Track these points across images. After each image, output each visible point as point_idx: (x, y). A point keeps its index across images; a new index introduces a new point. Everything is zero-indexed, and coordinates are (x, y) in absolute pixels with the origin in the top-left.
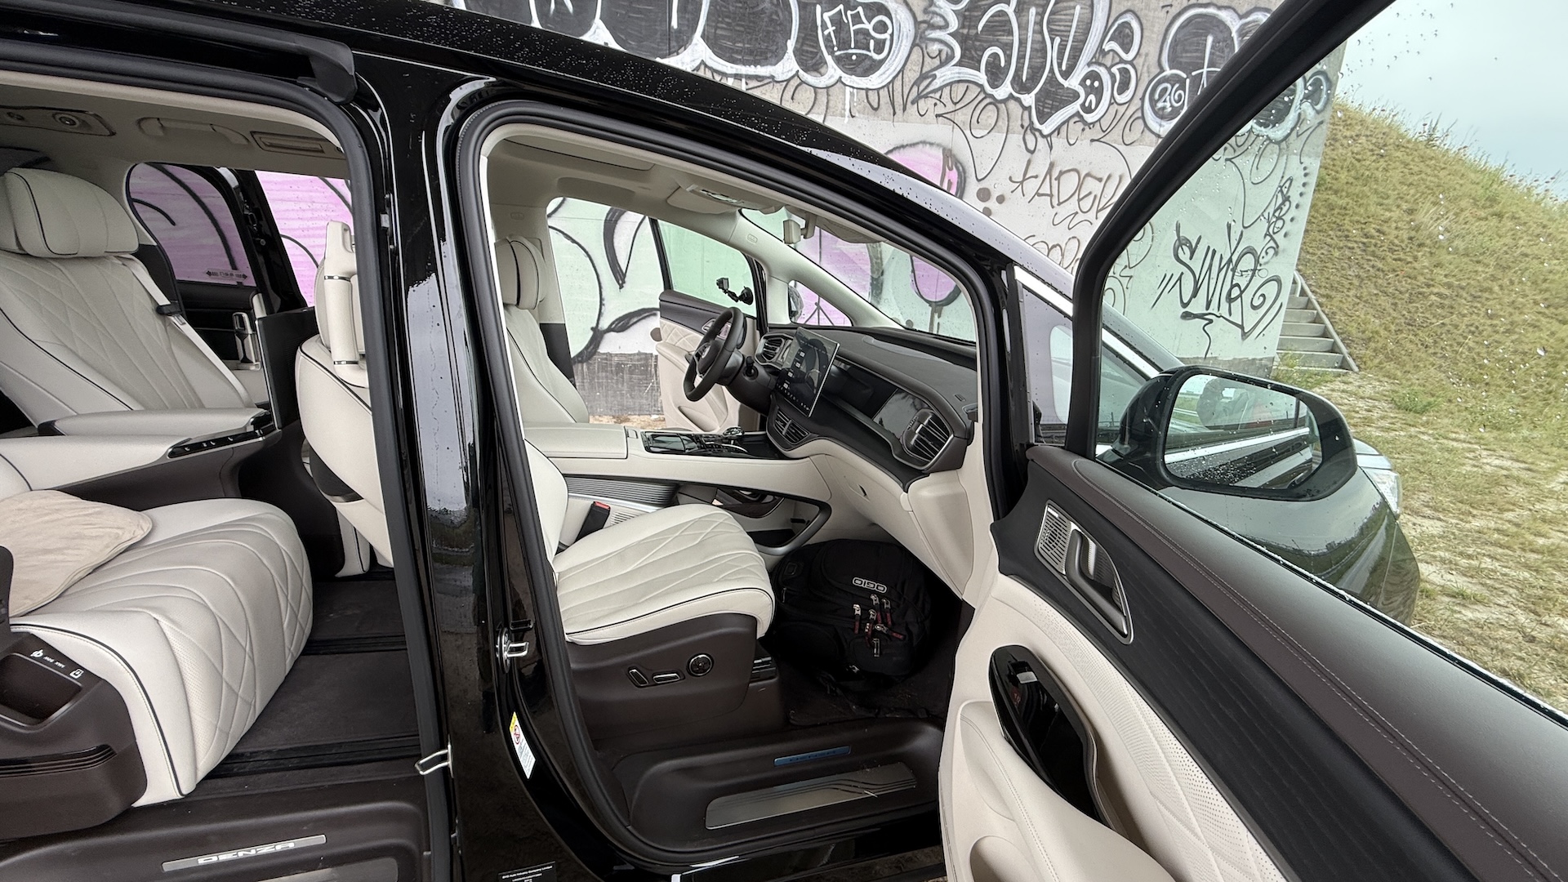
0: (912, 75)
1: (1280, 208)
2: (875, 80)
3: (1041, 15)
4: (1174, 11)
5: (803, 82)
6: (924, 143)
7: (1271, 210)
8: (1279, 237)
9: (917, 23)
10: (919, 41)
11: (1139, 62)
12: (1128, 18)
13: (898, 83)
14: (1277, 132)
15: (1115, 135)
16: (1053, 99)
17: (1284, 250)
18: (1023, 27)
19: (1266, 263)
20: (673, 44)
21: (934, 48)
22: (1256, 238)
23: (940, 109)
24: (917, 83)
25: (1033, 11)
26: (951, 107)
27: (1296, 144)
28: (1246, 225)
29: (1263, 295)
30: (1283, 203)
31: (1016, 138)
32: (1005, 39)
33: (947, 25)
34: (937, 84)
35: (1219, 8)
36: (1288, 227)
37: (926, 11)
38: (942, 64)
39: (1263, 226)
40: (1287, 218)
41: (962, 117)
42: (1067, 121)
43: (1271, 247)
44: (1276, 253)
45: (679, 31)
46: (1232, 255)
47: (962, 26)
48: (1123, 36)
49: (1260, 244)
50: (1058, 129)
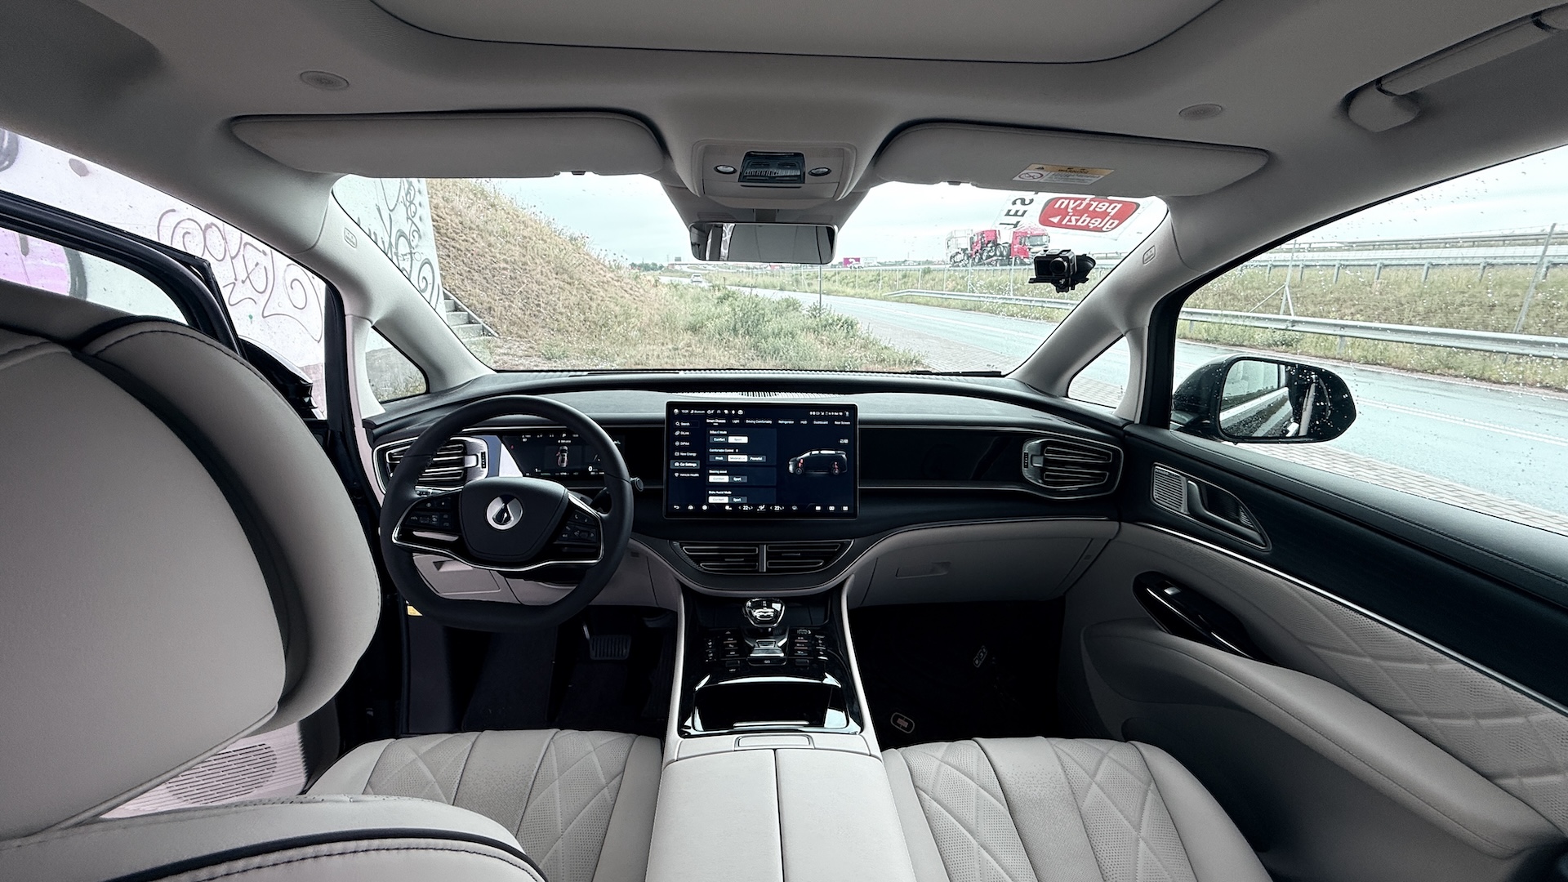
1: (408, 193)
7: (403, 193)
8: (416, 220)
17: (424, 235)
19: (417, 246)
22: (401, 222)
28: (391, 208)
29: (424, 278)
30: (409, 189)
36: (420, 211)
39: (401, 209)
40: (416, 202)
43: (414, 231)
44: (420, 237)
46: (390, 237)
49: (407, 228)
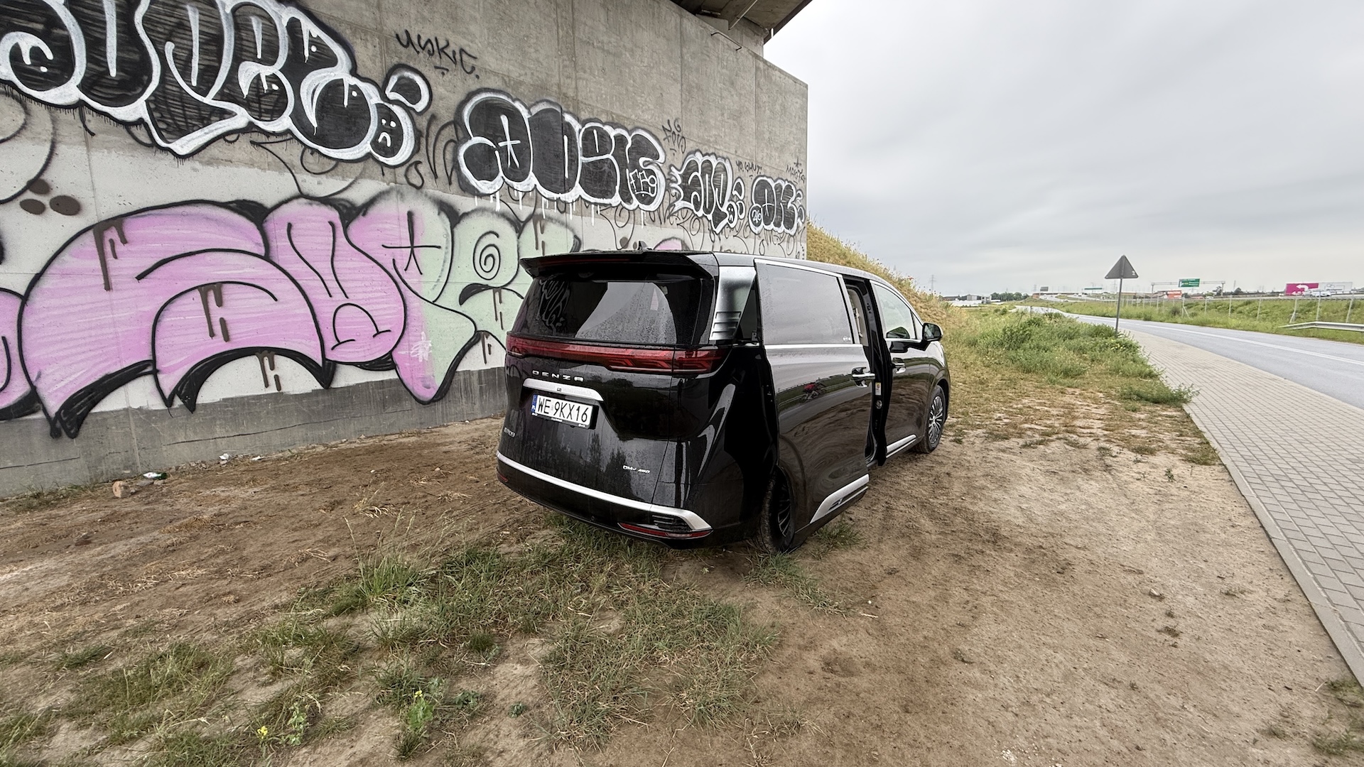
0: (666, 205)
2: (653, 207)
3: (710, 177)
4: (754, 178)
5: (623, 208)
6: (674, 238)
9: (666, 180)
10: (668, 189)
11: (745, 200)
12: (739, 180)
13: (661, 208)
14: (792, 232)
15: (741, 234)
16: (719, 217)
18: (704, 183)
20: (566, 186)
21: (674, 191)
23: (679, 222)
24: (668, 209)
25: (707, 176)
26: (682, 221)
27: (798, 237)
31: (707, 235)
32: (699, 188)
33: (676, 182)
34: (676, 209)
35: (768, 177)
37: (669, 174)
38: (677, 199)
41: (687, 225)
42: (724, 228)
45: (568, 179)
47: (683, 182)
48: (739, 189)
50: (721, 231)
